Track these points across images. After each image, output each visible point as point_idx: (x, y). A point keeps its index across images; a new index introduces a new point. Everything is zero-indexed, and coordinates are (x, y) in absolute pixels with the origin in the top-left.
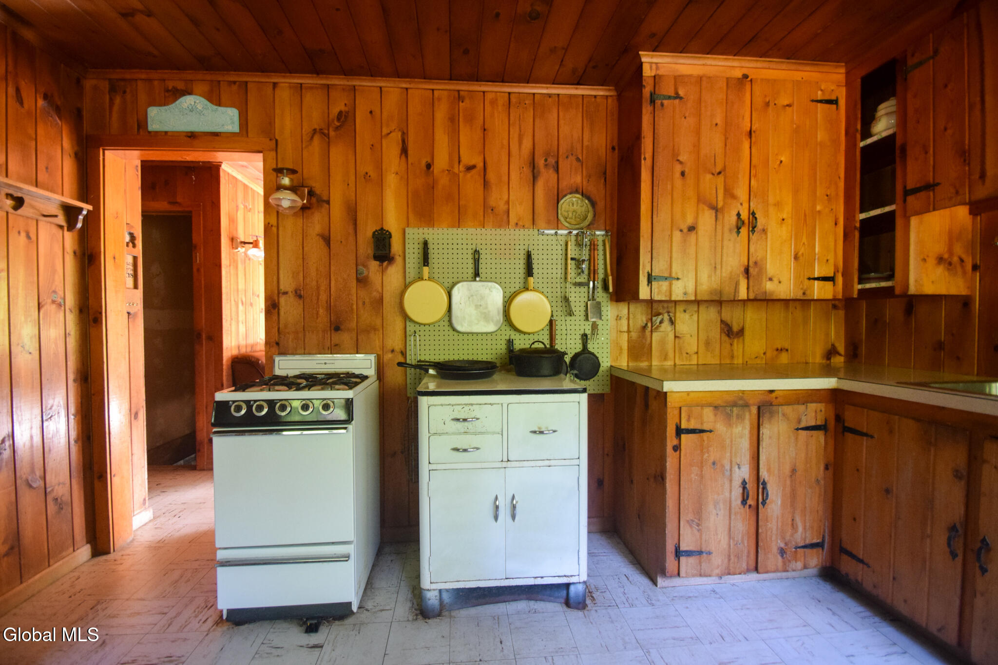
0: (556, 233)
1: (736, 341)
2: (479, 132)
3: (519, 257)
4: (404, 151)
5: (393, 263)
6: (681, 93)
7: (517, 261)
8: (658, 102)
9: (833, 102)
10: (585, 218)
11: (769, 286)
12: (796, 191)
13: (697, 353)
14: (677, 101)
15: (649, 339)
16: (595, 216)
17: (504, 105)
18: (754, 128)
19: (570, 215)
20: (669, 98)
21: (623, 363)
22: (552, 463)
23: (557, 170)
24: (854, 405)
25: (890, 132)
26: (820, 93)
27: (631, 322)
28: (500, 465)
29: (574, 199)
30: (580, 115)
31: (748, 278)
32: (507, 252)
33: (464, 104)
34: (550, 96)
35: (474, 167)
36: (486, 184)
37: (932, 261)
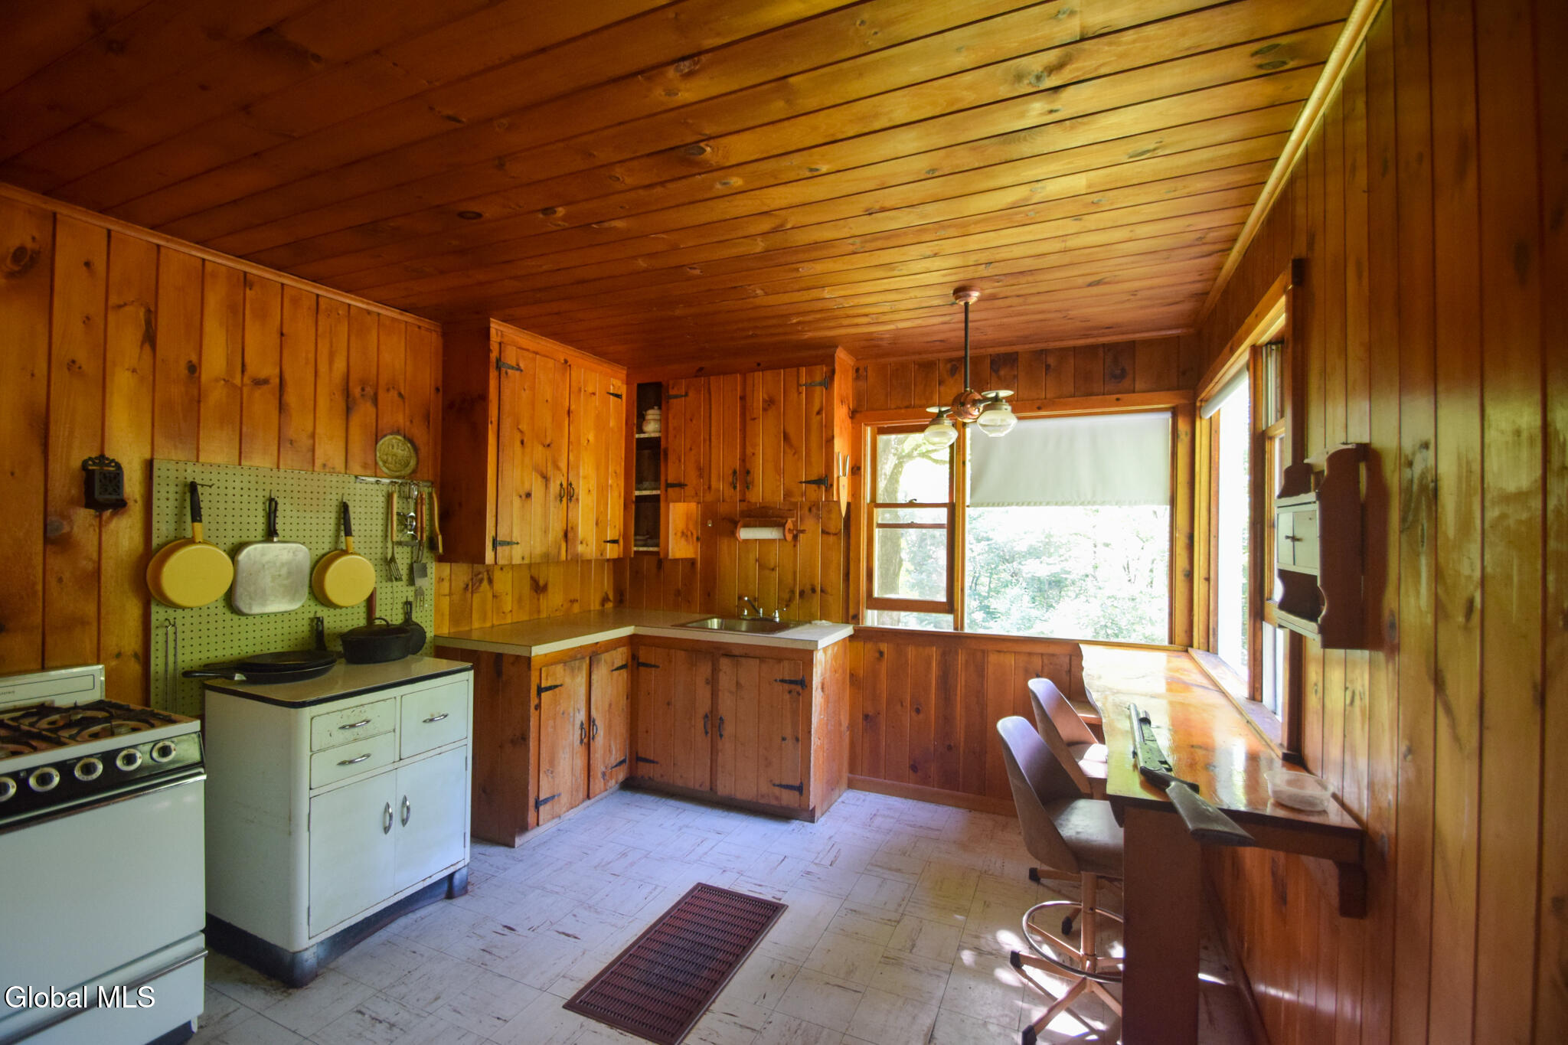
0: (377, 482)
1: (541, 596)
2: (276, 336)
3: (331, 509)
4: (150, 338)
5: (123, 514)
6: (522, 365)
7: (327, 515)
8: (503, 370)
9: (618, 396)
10: (407, 464)
11: (580, 549)
12: (598, 468)
13: (511, 611)
14: (518, 373)
15: (469, 600)
16: (418, 463)
17: (309, 308)
18: (572, 408)
19: (390, 459)
20: (513, 368)
21: (445, 631)
22: (443, 749)
23: (375, 401)
24: (645, 645)
25: (657, 435)
26: (612, 387)
27: (453, 584)
28: (391, 767)
29: (394, 441)
30: (403, 344)
31: (567, 542)
32: (315, 502)
33: (253, 292)
34: (369, 312)
35: (266, 381)
36: (282, 407)
37: (679, 534)
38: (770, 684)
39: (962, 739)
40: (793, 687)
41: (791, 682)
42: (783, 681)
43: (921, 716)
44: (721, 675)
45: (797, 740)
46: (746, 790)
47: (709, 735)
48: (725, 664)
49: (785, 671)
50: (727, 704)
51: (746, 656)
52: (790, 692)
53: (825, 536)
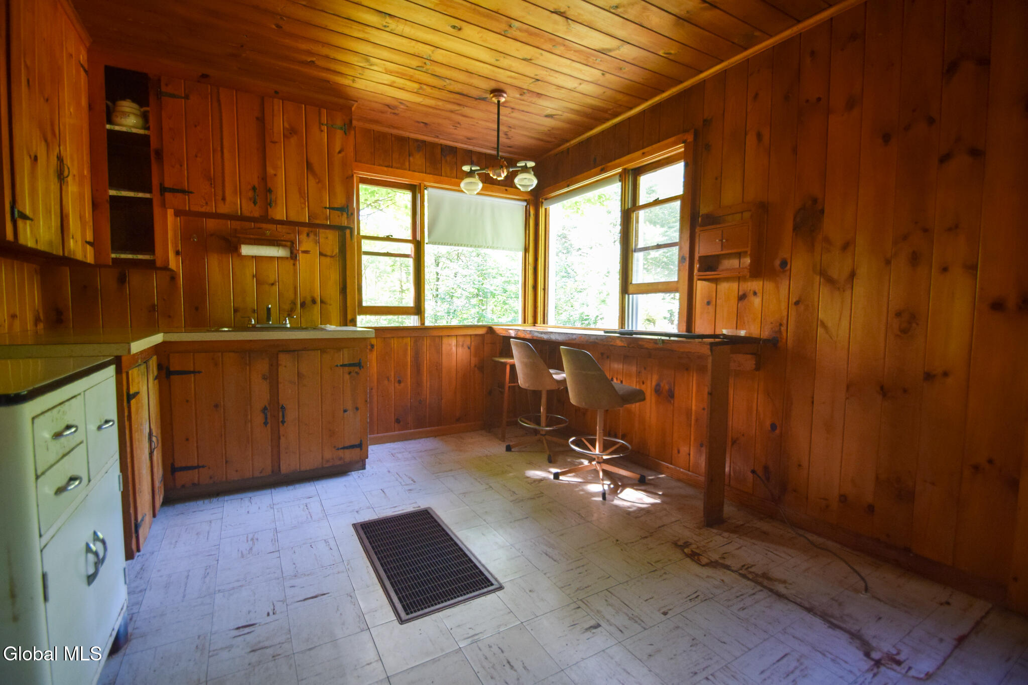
25: (139, 131)
38: (331, 369)
39: (428, 392)
40: (352, 369)
41: (350, 365)
42: (343, 366)
43: (402, 384)
44: (281, 370)
45: (357, 409)
46: (312, 461)
47: (269, 425)
48: (284, 359)
49: (345, 357)
50: (287, 393)
51: (305, 349)
52: (350, 373)
53: (323, 258)
